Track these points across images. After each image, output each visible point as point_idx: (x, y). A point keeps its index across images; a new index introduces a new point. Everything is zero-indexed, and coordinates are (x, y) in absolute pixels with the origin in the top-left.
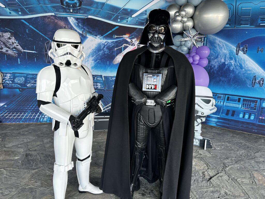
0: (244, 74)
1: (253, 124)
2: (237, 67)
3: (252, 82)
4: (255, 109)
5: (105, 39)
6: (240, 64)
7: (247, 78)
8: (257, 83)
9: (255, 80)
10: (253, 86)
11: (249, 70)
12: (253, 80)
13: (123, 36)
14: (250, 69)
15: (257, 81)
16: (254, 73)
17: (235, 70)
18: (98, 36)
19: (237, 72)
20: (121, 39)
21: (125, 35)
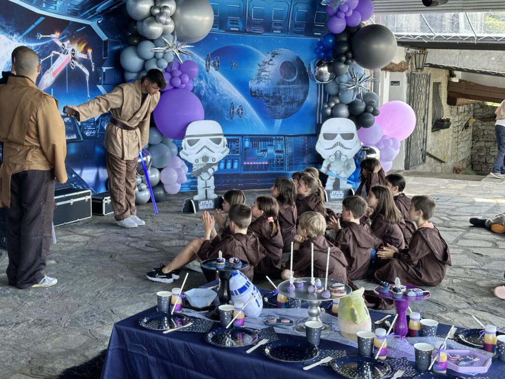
0: (219, 100)
1: (238, 175)
2: (210, 91)
3: (230, 112)
4: (237, 152)
5: (25, 41)
6: (212, 85)
7: (224, 106)
8: (236, 112)
9: (233, 109)
10: (232, 118)
11: (225, 95)
12: (230, 110)
13: (50, 35)
14: (226, 93)
15: (236, 110)
16: (231, 99)
17: (207, 95)
18: (15, 36)
19: (211, 99)
20: (48, 42)
21: (54, 33)
